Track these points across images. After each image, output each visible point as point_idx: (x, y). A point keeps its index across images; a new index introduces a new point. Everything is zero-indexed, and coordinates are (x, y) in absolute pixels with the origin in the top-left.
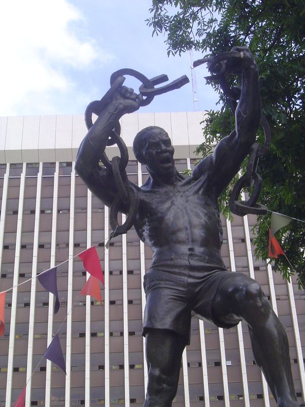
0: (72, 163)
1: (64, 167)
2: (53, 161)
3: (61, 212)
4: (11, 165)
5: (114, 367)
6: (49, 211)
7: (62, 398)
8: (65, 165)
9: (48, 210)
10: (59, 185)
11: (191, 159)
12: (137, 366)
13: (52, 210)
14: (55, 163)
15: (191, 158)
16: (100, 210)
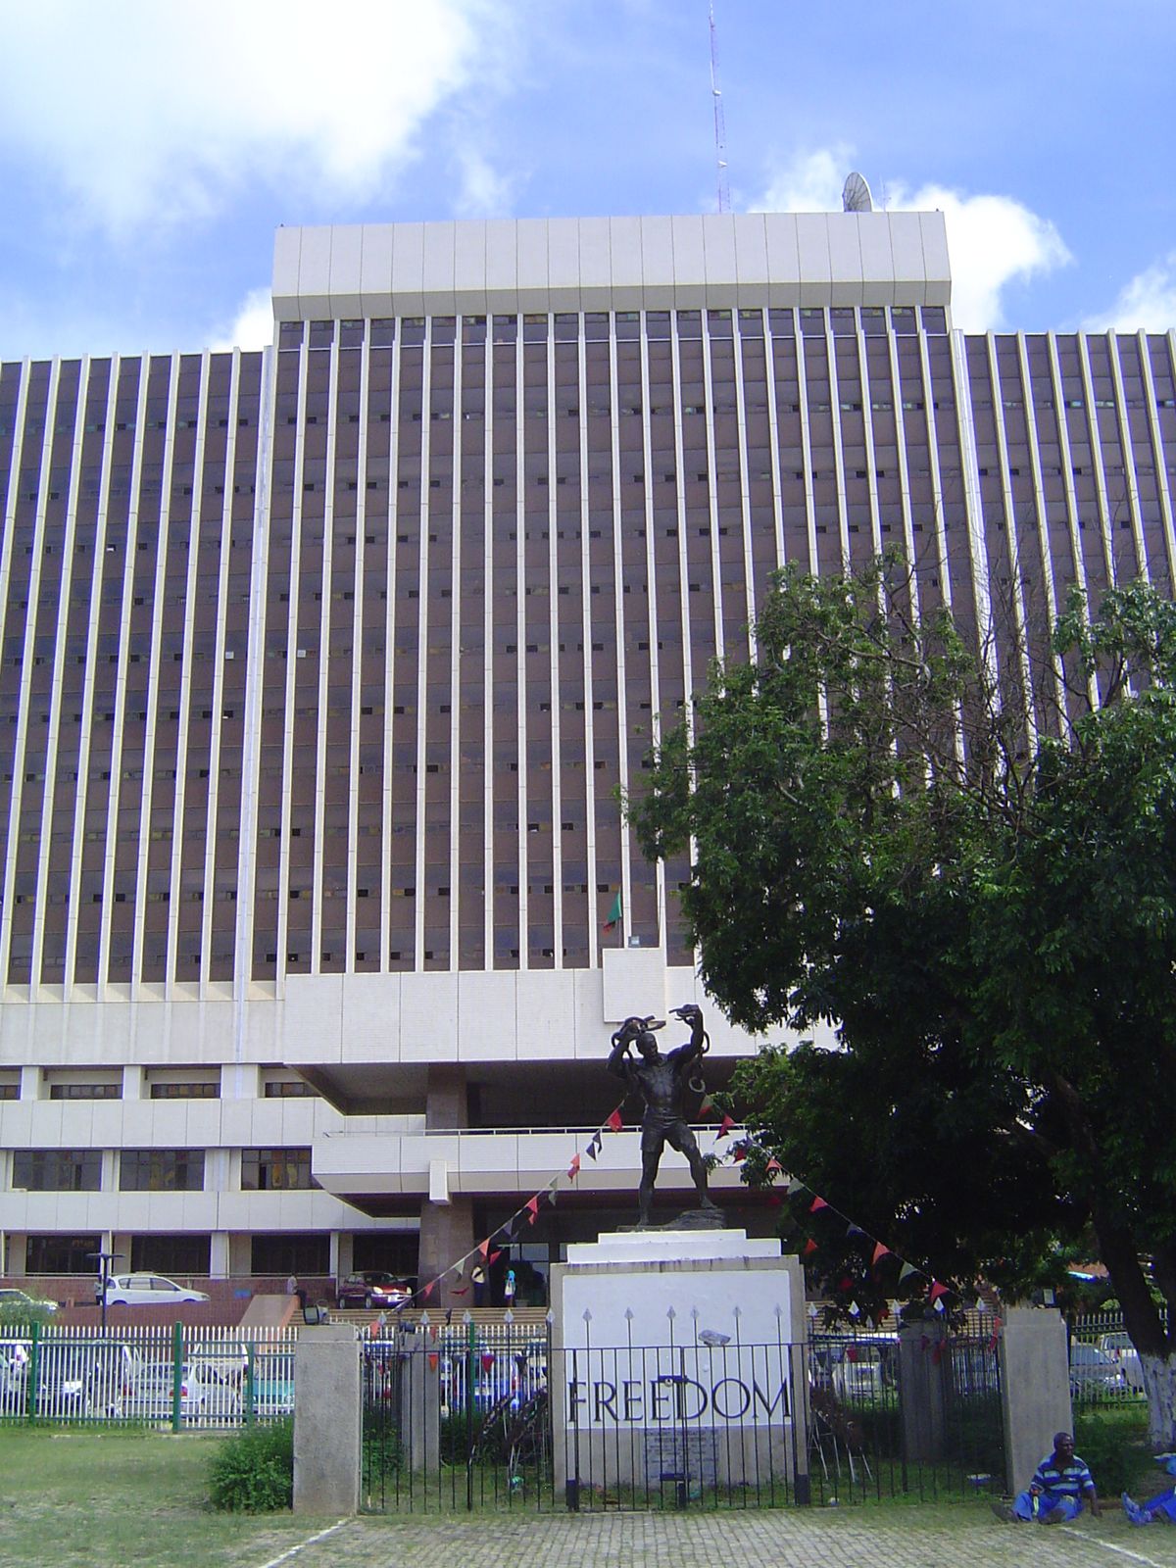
0: (485, 317)
1: (472, 325)
2: (453, 315)
3: (468, 417)
4: (373, 321)
5: (566, 707)
6: (447, 416)
7: (479, 759)
8: (472, 321)
9: (444, 412)
10: (464, 363)
11: (708, 311)
12: (606, 706)
13: (452, 412)
14: (455, 318)
15: (710, 308)
16: (540, 414)
